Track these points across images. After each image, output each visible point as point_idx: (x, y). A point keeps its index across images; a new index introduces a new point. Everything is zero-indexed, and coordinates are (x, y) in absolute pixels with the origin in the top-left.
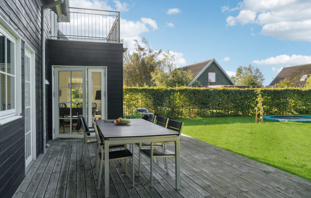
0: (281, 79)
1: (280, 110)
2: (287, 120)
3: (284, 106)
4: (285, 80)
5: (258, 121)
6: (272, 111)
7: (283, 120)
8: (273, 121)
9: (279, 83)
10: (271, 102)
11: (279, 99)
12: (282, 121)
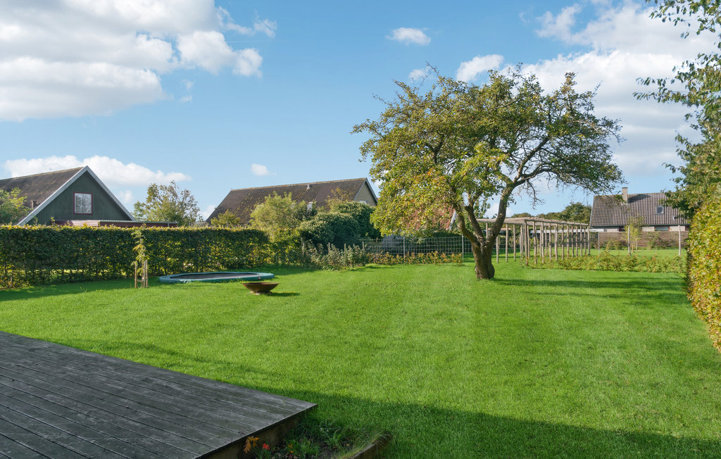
1: (197, 264)
3: (202, 258)
4: (226, 213)
5: (139, 285)
10: (180, 251)
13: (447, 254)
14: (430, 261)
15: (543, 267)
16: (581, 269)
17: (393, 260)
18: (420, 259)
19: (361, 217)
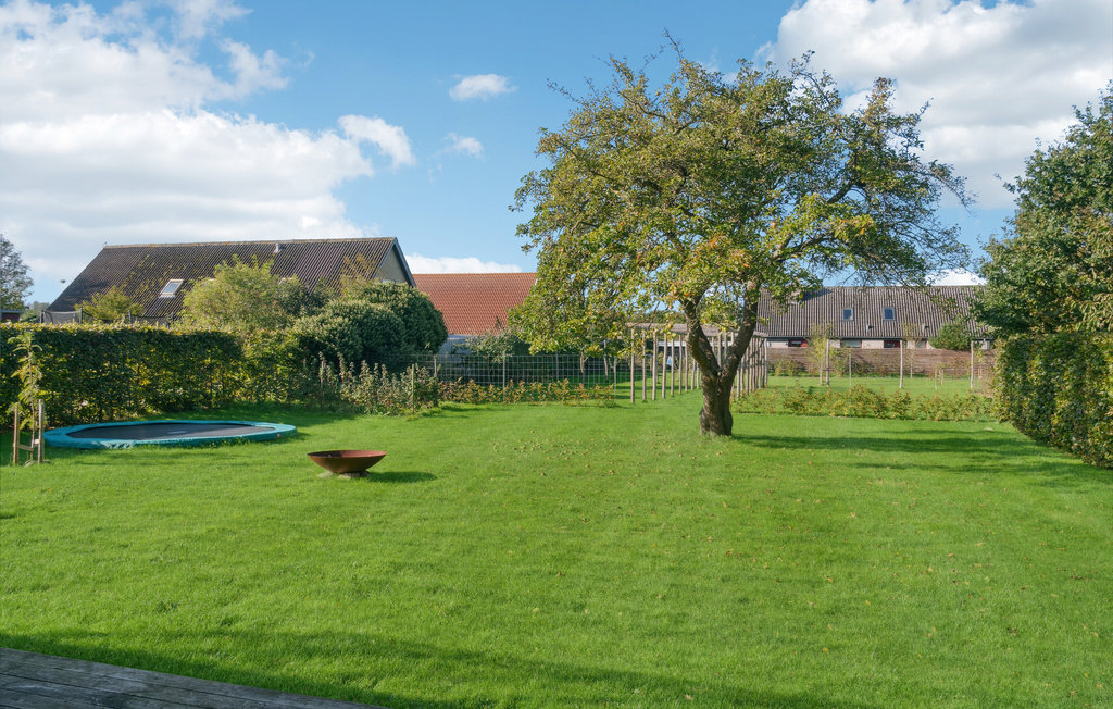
0: (97, 286)
1: (100, 404)
2: (130, 442)
3: (114, 389)
4: (111, 293)
5: (22, 457)
6: (71, 408)
7: (118, 442)
8: (82, 450)
9: (90, 300)
10: (69, 376)
11: (96, 366)
12: (113, 446)
13: (585, 386)
14: (554, 397)
15: (758, 410)
16: (820, 415)
17: (482, 394)
18: (535, 394)
19: (407, 312)
